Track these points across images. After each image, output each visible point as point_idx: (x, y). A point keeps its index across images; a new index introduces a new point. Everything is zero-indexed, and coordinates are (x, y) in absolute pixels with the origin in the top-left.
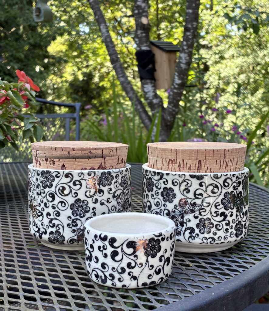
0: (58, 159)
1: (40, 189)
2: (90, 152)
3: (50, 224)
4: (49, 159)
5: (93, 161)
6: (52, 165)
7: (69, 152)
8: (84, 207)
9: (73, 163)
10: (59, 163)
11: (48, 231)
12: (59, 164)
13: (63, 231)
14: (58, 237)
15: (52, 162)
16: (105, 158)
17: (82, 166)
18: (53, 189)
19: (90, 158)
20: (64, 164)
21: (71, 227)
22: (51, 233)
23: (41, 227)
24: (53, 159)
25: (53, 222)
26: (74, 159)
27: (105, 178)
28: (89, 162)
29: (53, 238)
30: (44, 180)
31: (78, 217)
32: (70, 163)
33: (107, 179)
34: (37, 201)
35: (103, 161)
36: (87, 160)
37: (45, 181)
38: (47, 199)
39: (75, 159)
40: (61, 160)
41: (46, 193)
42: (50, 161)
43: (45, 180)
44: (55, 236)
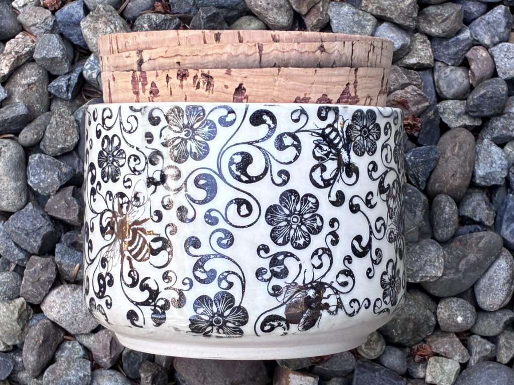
0: (224, 71)
1: (159, 166)
2: (322, 49)
3: (198, 273)
4: (192, 73)
5: (329, 76)
6: (202, 90)
7: (260, 49)
8: (307, 216)
9: (271, 79)
10: (224, 83)
11: (191, 296)
12: (226, 87)
13: (243, 292)
14: (227, 313)
15: (201, 80)
16: (356, 70)
17: (298, 90)
18: (210, 162)
19: (320, 66)
20: (244, 86)
21: (269, 280)
22: (202, 300)
23: (163, 285)
24: (206, 71)
25: (208, 266)
26: (276, 69)
27: (360, 131)
28: (315, 79)
29: (207, 318)
30: (178, 135)
31: (289, 248)
32: (262, 80)
33: (365, 133)
34: (148, 205)
35: (352, 79)
36: (311, 71)
37: (183, 139)
38: (188, 196)
39: (279, 67)
40: (234, 72)
41: (184, 175)
42: (195, 77)
43: (183, 135)
44: (215, 310)
